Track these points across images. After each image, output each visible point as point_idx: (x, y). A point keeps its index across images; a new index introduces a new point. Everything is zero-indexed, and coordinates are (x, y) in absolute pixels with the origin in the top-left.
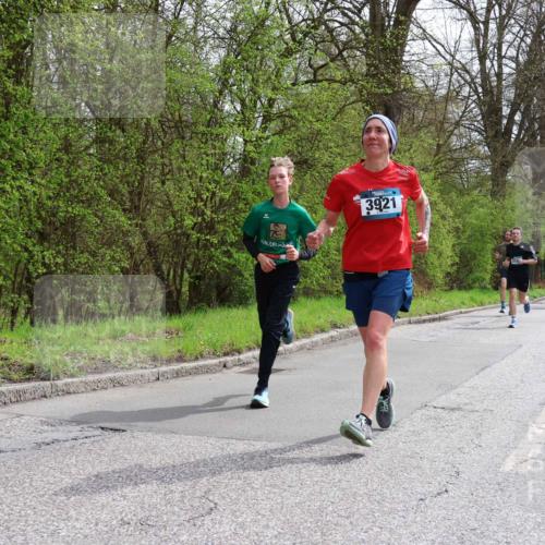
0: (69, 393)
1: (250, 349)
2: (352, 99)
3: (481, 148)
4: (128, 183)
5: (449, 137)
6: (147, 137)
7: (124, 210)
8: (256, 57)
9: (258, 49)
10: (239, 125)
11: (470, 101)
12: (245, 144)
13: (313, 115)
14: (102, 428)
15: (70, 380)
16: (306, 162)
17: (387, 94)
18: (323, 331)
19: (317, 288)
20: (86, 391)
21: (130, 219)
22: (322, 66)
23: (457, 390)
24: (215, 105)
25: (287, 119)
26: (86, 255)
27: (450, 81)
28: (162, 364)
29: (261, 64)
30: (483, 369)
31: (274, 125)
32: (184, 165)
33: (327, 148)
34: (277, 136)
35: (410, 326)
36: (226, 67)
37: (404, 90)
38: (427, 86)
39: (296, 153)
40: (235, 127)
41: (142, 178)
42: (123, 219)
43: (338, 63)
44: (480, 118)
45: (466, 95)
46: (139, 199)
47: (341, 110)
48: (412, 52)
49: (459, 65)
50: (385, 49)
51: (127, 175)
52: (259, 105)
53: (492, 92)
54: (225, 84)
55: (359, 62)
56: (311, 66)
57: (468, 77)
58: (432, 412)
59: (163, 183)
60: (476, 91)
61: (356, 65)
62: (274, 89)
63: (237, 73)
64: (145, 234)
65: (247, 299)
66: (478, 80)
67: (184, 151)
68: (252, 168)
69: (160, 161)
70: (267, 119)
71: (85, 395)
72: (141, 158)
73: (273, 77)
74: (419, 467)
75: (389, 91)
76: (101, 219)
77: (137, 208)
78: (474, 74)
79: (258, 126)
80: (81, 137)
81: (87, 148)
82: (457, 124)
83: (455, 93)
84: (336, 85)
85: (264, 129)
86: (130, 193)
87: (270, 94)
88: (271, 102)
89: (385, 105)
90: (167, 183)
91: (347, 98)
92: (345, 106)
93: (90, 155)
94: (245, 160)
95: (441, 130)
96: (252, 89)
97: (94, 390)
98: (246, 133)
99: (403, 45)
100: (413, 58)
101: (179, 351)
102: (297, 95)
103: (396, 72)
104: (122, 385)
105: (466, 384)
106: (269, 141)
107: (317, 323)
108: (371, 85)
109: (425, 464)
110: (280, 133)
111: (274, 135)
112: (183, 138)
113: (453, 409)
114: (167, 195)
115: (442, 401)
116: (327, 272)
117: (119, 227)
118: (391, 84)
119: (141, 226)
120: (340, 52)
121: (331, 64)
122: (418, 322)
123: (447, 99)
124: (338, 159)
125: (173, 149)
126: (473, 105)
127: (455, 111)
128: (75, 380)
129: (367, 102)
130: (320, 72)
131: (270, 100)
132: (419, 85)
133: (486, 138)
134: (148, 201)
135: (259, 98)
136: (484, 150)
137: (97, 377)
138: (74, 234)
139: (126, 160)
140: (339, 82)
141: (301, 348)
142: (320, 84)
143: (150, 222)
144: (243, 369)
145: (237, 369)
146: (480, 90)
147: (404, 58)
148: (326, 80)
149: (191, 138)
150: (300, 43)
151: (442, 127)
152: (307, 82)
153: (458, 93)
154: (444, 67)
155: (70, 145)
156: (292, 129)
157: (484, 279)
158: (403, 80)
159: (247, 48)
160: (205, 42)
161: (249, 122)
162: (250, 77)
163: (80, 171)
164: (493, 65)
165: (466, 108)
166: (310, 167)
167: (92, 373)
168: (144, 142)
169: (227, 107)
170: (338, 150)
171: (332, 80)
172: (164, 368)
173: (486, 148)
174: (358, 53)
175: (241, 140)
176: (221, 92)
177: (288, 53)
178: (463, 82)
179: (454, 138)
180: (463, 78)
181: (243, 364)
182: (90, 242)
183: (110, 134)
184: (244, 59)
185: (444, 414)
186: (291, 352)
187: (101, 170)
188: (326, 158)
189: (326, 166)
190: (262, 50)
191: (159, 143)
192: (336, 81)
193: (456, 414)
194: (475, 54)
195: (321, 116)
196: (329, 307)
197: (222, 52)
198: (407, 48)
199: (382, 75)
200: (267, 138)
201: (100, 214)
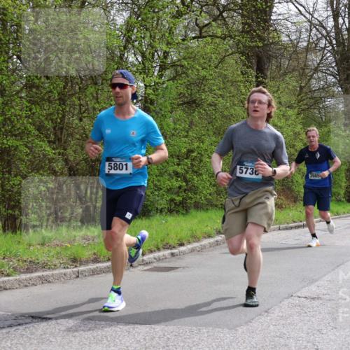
0: (6, 289)
1: (151, 252)
2: (230, 51)
3: (335, 89)
4: (52, 120)
5: (309, 80)
6: (67, 83)
7: (49, 142)
8: (153, 18)
9: (154, 12)
10: (141, 73)
11: (326, 51)
12: (146, 88)
13: (200, 65)
14: (33, 317)
15: (6, 279)
16: (194, 102)
17: (258, 47)
18: (210, 236)
19: (205, 202)
20: (20, 287)
21: (54, 149)
22: (207, 25)
23: (316, 284)
24: (121, 57)
25: (179, 68)
26: (19, 178)
27: (310, 35)
28: (80, 265)
29: (157, 24)
30: (338, 266)
31: (168, 73)
32: (97, 106)
33: (211, 91)
34: (171, 82)
35: (280, 232)
36: (129, 27)
37: (272, 43)
38: (291, 40)
39: (187, 95)
40: (137, 74)
41: (64, 116)
42: (48, 149)
43: (219, 22)
44: (334, 65)
45: (323, 46)
46: (62, 132)
47: (222, 60)
48: (278, 12)
49: (317, 22)
50: (256, 11)
51: (51, 114)
52: (156, 56)
53: (343, 43)
54: (128, 40)
55: (236, 21)
56: (197, 25)
57: (324, 32)
58: (297, 301)
59: (81, 120)
60: (331, 43)
61: (234, 24)
62: (168, 43)
63: (138, 31)
64: (66, 161)
65: (149, 211)
66: (333, 34)
67: (97, 94)
68: (152, 107)
69: (77, 102)
70: (163, 68)
71: (18, 291)
72: (62, 100)
73: (167, 35)
74: (286, 345)
75: (260, 44)
76: (30, 149)
77: (59, 140)
78: (328, 29)
79: (156, 74)
80: (13, 83)
81: (18, 92)
82: (316, 70)
83: (314, 45)
84: (217, 40)
85: (161, 76)
86: (54, 128)
87: (165, 48)
88: (166, 54)
89: (258, 56)
90: (84, 120)
91: (227, 50)
92: (224, 57)
93: (21, 98)
94: (146, 101)
95: (302, 75)
96: (150, 45)
97: (26, 286)
98: (146, 79)
99: (271, 7)
100: (280, 17)
101: (94, 254)
102: (187, 48)
103: (266, 29)
104: (49, 282)
105: (325, 278)
106: (165, 86)
107: (205, 230)
108: (245, 40)
109: (292, 343)
110: (173, 79)
111: (168, 81)
112: (96, 84)
113: (314, 299)
114: (84, 129)
115: (305, 292)
116: (212, 190)
117: (45, 156)
118: (261, 39)
119: (63, 154)
120: (221, 13)
121: (214, 23)
122: (287, 229)
123: (307, 49)
124: (220, 99)
125: (88, 93)
126: (329, 54)
127: (314, 59)
128: (11, 278)
129: (242, 53)
130: (205, 29)
131: (165, 52)
132: (284, 39)
133: (339, 81)
134: (68, 134)
135: (156, 51)
136: (338, 90)
137: (28, 276)
138: (9, 162)
139: (50, 102)
140: (220, 37)
141: (192, 250)
142: (205, 39)
143: (69, 151)
144: (146, 268)
145: (141, 267)
146: (334, 42)
147: (272, 18)
148: (210, 36)
149: (102, 84)
150: (188, 6)
151: (304, 73)
152: (194, 38)
153: (316, 45)
154: (305, 24)
155: (4, 90)
156: (183, 75)
157: (339, 194)
158: (271, 35)
159: (145, 11)
160: (112, 6)
161: (149, 70)
162: (148, 34)
163: (13, 110)
164: (344, 22)
165: (323, 57)
166: (198, 106)
167: (24, 273)
168: (65, 88)
169: (131, 59)
170: (220, 93)
171: (214, 36)
172: (82, 268)
173: (340, 89)
174: (235, 14)
175: (142, 85)
176: (125, 47)
177: (179, 14)
178: (320, 36)
179: (313, 81)
180: (320, 33)
181: (147, 264)
182: (22, 167)
183: (36, 81)
184: (143, 20)
185: (307, 302)
186: (184, 253)
187: (30, 110)
188: (210, 99)
189: (210, 105)
190: (158, 12)
191: (77, 88)
192: (217, 37)
193: (316, 303)
194: (330, 13)
195: (206, 65)
196: (214, 217)
197: (126, 15)
198: (275, 9)
199: (255, 31)
200: (163, 83)
201: (29, 145)
